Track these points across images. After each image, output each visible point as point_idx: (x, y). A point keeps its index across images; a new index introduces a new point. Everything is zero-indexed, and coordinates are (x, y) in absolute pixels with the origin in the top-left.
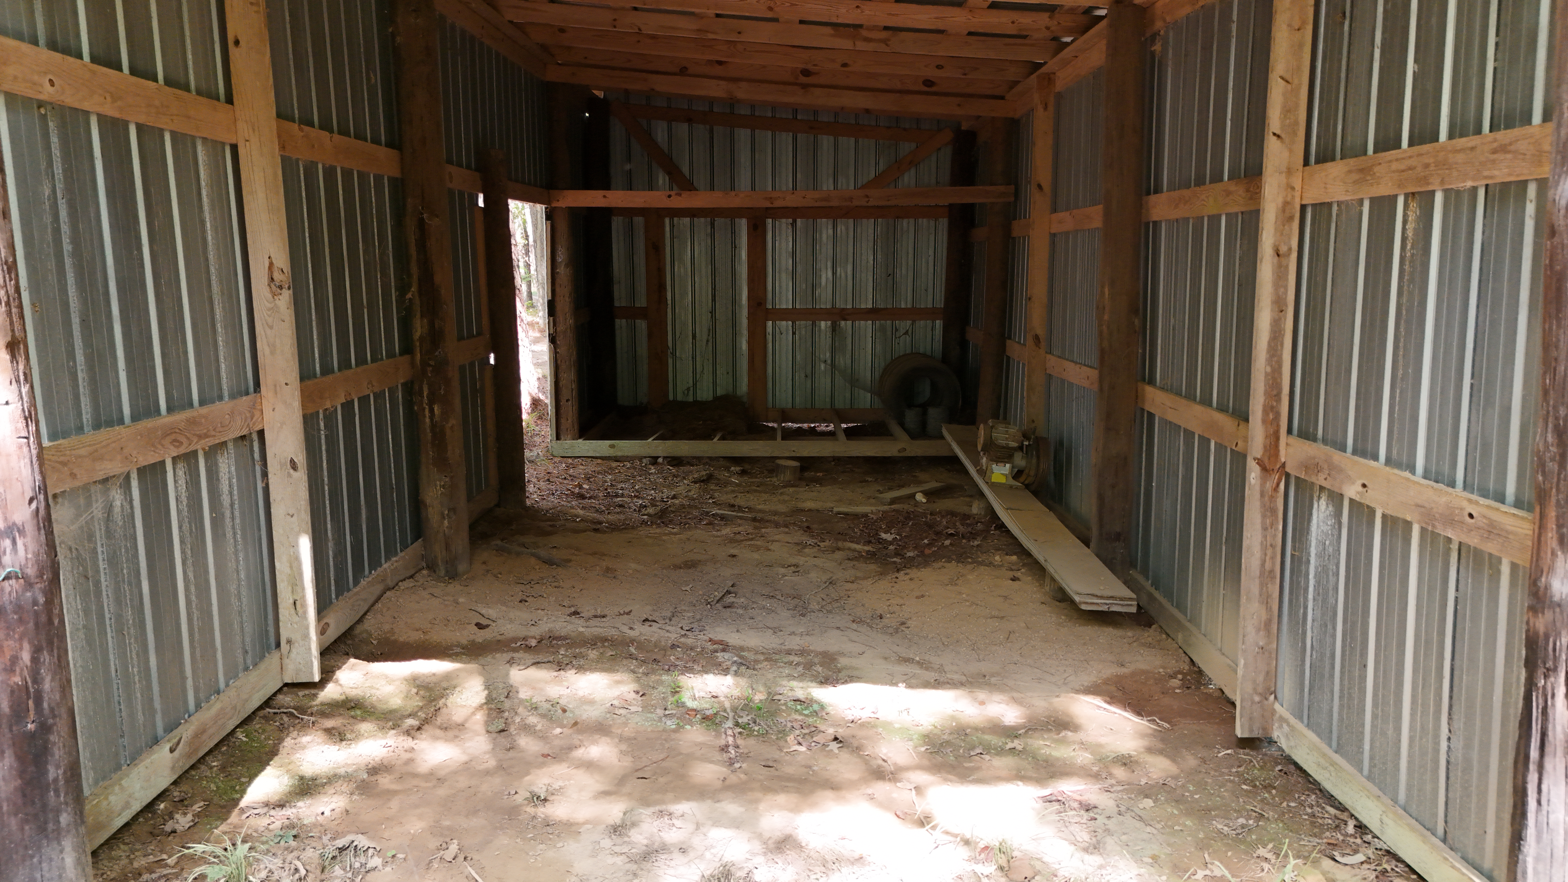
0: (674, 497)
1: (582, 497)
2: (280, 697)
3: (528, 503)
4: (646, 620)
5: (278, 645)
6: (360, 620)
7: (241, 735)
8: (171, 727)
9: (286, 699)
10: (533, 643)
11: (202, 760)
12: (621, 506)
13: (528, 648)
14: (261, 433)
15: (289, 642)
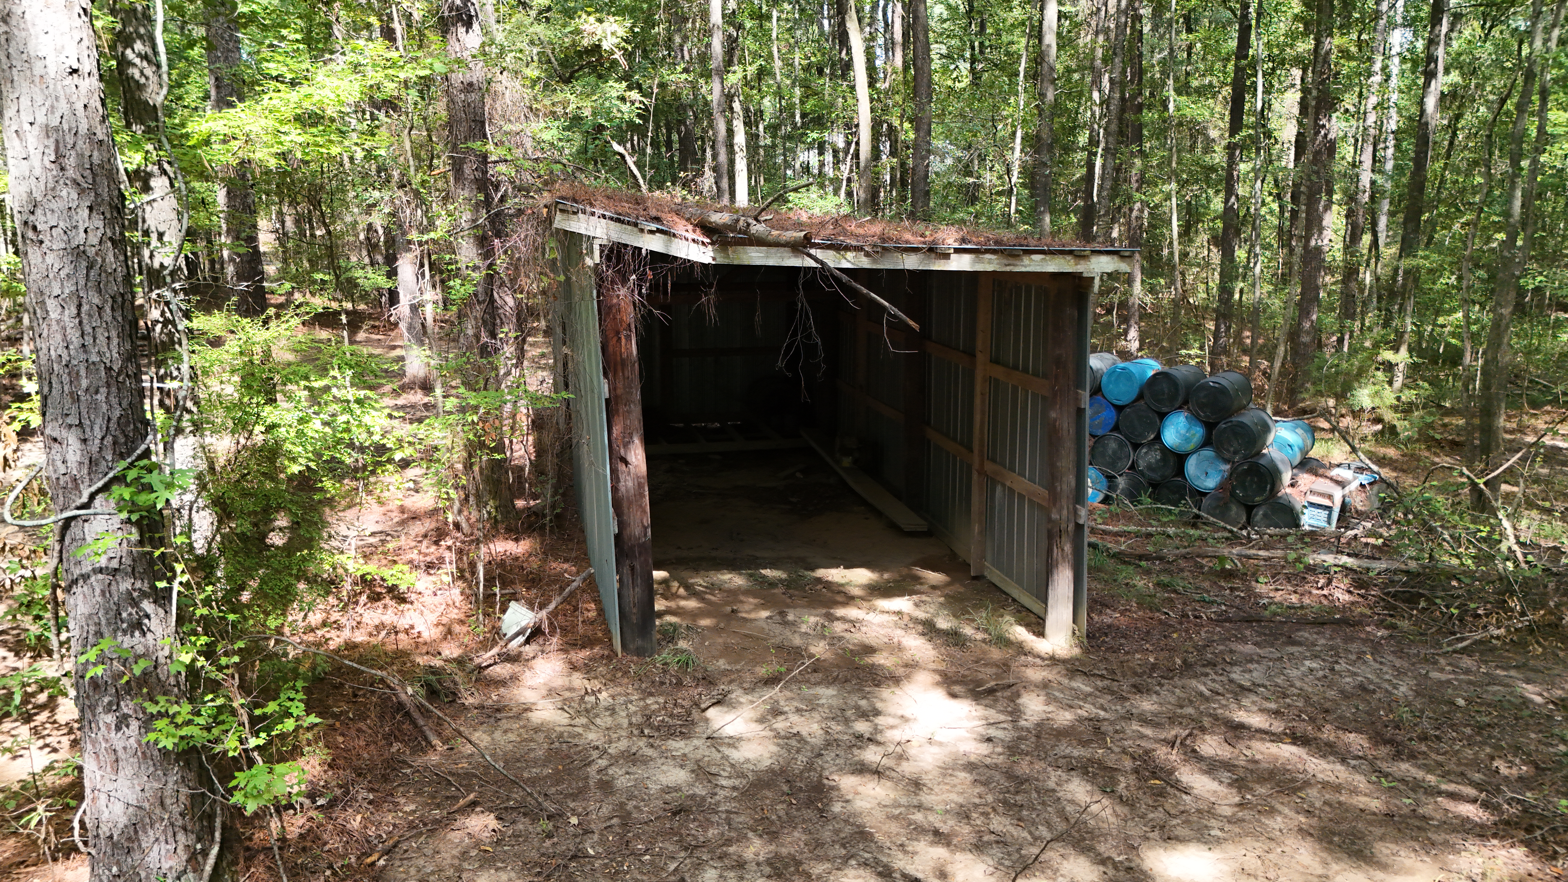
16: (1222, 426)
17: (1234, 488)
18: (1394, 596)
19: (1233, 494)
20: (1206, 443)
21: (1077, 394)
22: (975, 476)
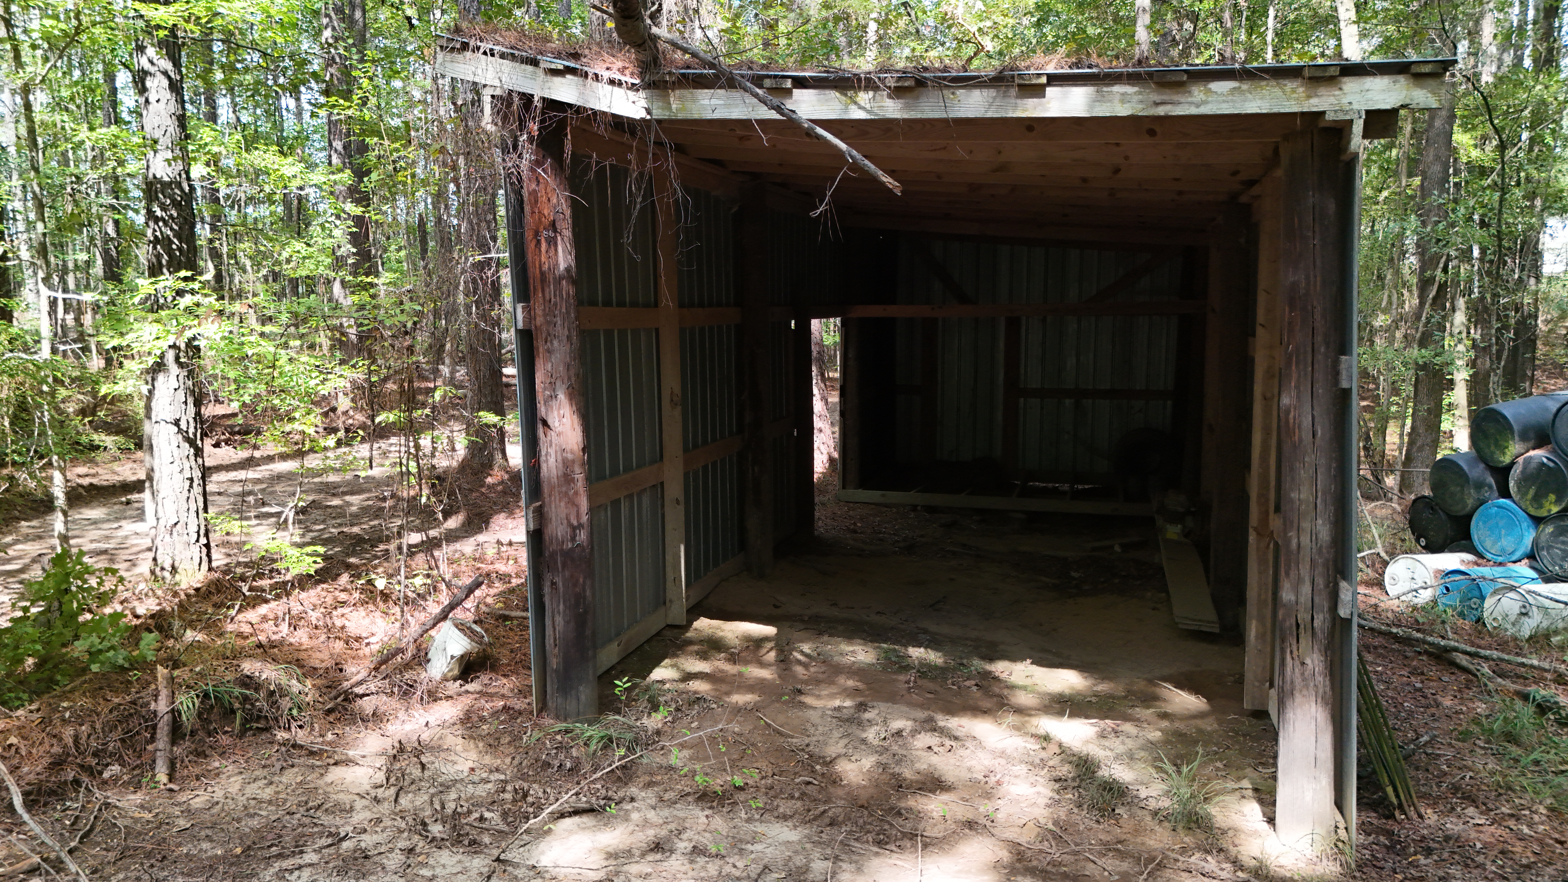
0: (922, 536)
1: (855, 532)
2: (664, 632)
3: (816, 533)
4: (878, 613)
5: (665, 603)
6: (706, 597)
7: (647, 647)
8: (618, 634)
9: (668, 633)
10: (806, 618)
11: (629, 655)
12: (881, 540)
13: (803, 621)
14: (662, 484)
15: (671, 601)
21: (1336, 363)
22: (1252, 538)
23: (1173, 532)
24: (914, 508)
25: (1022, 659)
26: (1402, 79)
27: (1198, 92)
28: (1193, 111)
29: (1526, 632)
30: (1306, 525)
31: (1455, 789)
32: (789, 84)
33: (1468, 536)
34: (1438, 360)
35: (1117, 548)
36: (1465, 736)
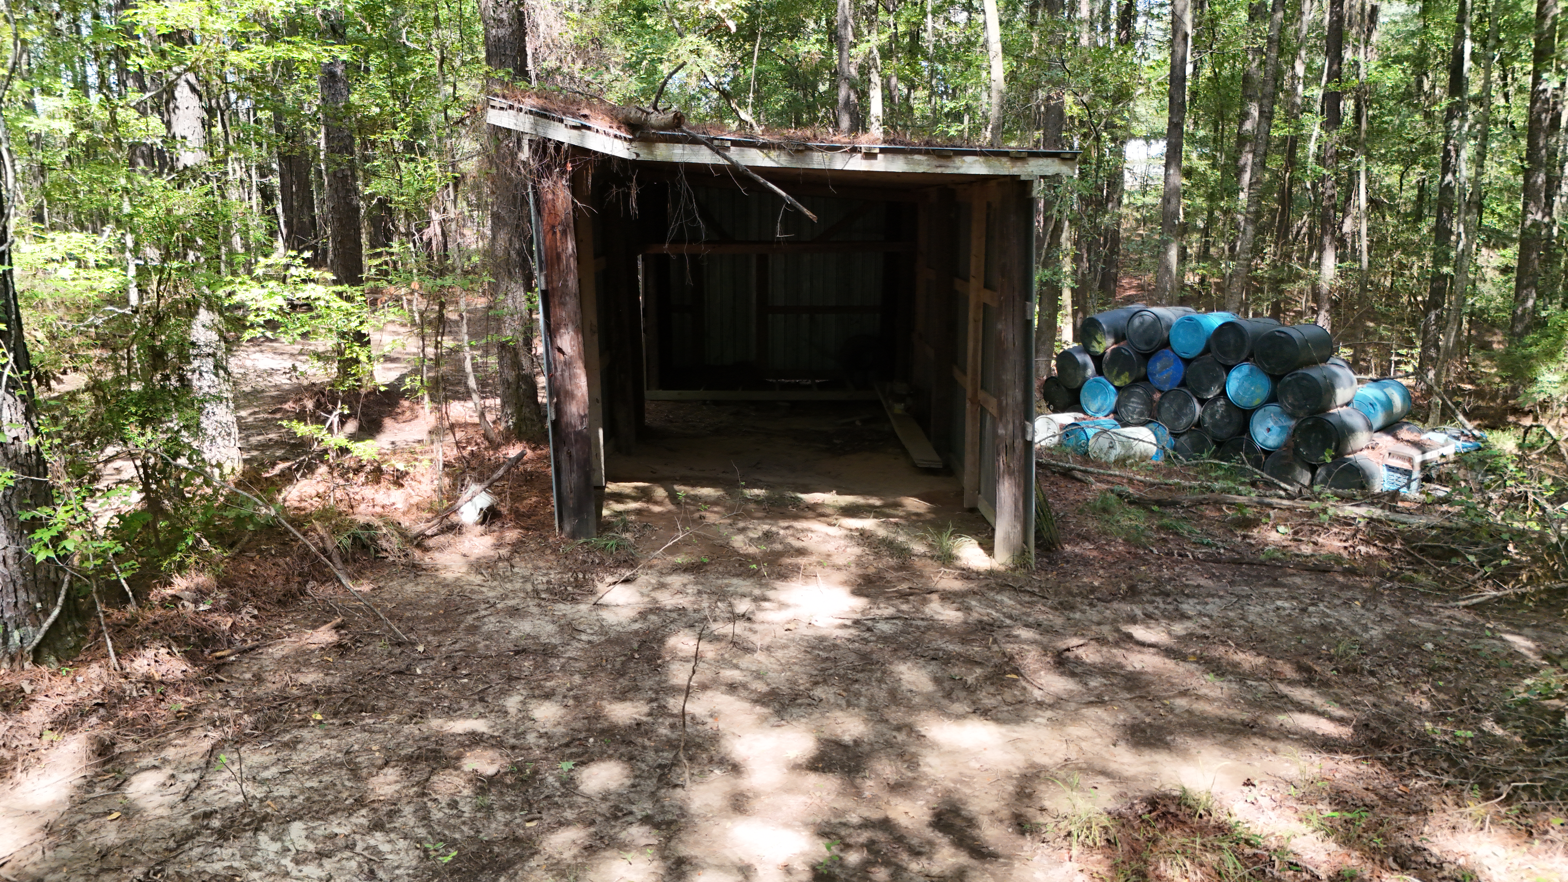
10: (678, 478)
13: (677, 480)
16: (1287, 379)
17: (1297, 447)
18: (1422, 550)
19: (1296, 452)
20: (1272, 399)
21: (1024, 306)
22: (968, 405)
23: (899, 408)
24: (704, 402)
25: (830, 491)
26: (1056, 160)
27: (958, 161)
28: (955, 171)
29: (1112, 458)
30: (1010, 392)
31: (1078, 535)
32: (729, 144)
33: (1078, 402)
34: (1056, 278)
35: (858, 423)
36: (1081, 512)
